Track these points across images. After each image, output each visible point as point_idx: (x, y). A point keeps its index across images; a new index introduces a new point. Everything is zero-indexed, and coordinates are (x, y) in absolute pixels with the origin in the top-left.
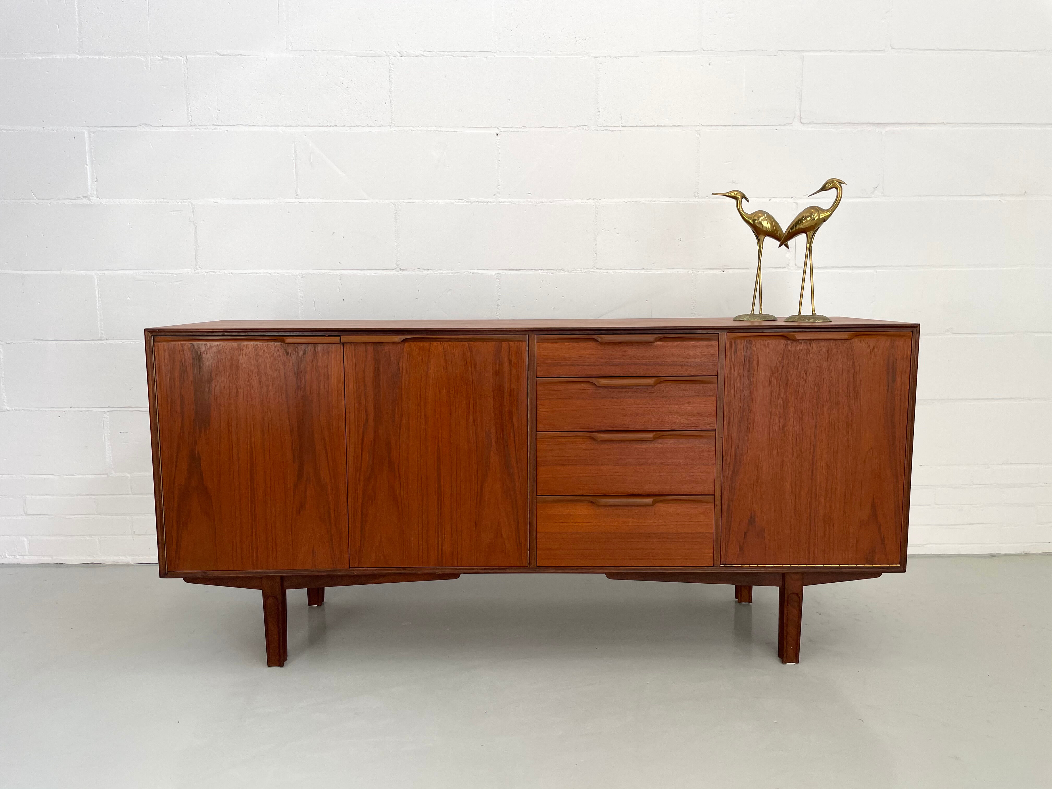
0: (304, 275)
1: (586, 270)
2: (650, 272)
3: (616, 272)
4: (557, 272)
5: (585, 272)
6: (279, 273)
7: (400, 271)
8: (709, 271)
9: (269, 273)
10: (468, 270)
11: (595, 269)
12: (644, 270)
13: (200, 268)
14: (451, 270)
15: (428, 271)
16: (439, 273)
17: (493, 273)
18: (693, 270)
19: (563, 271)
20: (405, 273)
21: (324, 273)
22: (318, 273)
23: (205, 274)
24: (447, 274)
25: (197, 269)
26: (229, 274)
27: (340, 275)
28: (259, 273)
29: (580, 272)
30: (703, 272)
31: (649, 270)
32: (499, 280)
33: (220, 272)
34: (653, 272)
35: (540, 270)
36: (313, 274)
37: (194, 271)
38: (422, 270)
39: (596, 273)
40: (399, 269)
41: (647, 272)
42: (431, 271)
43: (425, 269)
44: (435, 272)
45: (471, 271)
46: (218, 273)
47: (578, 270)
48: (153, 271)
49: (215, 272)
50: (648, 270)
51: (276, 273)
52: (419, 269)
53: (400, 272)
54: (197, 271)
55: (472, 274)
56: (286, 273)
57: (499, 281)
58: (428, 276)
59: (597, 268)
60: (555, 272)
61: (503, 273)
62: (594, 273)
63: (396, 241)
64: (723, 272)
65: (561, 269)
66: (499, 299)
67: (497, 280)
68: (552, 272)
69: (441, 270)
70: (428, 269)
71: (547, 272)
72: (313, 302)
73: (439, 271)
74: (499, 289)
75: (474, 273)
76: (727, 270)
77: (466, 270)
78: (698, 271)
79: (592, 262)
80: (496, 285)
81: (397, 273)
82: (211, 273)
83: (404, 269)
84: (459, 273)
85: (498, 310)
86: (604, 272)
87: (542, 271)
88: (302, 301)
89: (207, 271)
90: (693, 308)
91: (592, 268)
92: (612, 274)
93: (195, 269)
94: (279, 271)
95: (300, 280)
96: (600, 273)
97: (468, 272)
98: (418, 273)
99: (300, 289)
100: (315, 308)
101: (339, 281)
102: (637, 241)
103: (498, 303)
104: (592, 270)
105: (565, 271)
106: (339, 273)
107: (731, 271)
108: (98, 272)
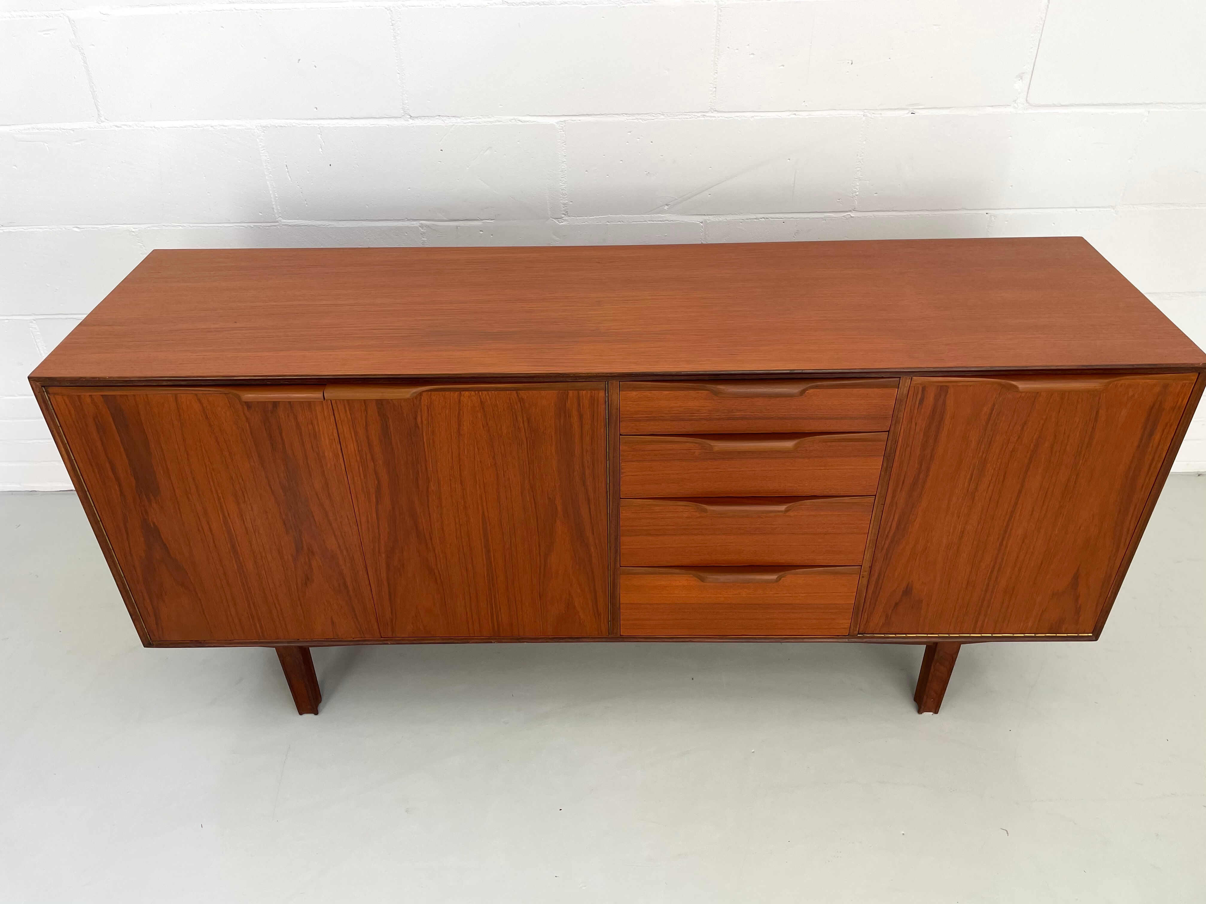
0: (265, 129)
1: (699, 115)
2: (798, 115)
3: (744, 116)
4: (653, 118)
5: (696, 117)
6: (226, 126)
7: (409, 120)
8: (889, 113)
9: (211, 126)
10: (516, 117)
11: (712, 112)
12: (788, 113)
13: (105, 120)
14: (490, 117)
15: (454, 120)
16: (471, 122)
17: (553, 121)
18: (865, 111)
19: (662, 117)
20: (418, 122)
21: (294, 125)
22: (286, 126)
23: (116, 129)
24: (483, 124)
25: (102, 122)
26: (152, 128)
27: (319, 128)
28: (196, 126)
29: (688, 117)
30: (881, 114)
31: (796, 113)
32: (563, 131)
33: (137, 126)
34: (804, 114)
35: (626, 114)
36: (278, 126)
37: (97, 124)
38: (445, 118)
39: (714, 119)
40: (409, 117)
41: (793, 116)
42: (459, 120)
43: (448, 117)
44: (465, 121)
45: (520, 118)
46: (136, 128)
47: (686, 115)
49: (130, 126)
50: (794, 113)
51: (221, 125)
52: (439, 116)
53: (411, 121)
54: (102, 124)
55: (521, 123)
56: (238, 125)
57: (563, 133)
58: (454, 127)
59: (716, 111)
60: (650, 117)
61: (570, 121)
62: (711, 119)
63: (398, 72)
64: (912, 113)
65: (660, 114)
66: (565, 161)
67: (561, 132)
68: (646, 118)
69: (473, 117)
70: (454, 117)
71: (638, 117)
72: (287, 169)
73: (470, 119)
74: (565, 145)
75: (525, 122)
76: (918, 111)
77: (512, 117)
78: (873, 113)
79: (710, 100)
80: (559, 140)
81: (406, 123)
82: (124, 127)
83: (417, 117)
84: (501, 121)
85: (563, 178)
86: (726, 118)
87: (630, 116)
88: (269, 168)
89: (118, 124)
90: (858, 171)
91: (708, 111)
92: (739, 119)
93: (100, 122)
94: (227, 122)
95: (259, 136)
96: (721, 118)
97: (515, 120)
98: (438, 122)
99: (262, 150)
100: (291, 178)
101: (319, 136)
102: (782, 66)
103: (563, 167)
104: (707, 114)
105: (666, 116)
106: (319, 125)
107: (923, 112)
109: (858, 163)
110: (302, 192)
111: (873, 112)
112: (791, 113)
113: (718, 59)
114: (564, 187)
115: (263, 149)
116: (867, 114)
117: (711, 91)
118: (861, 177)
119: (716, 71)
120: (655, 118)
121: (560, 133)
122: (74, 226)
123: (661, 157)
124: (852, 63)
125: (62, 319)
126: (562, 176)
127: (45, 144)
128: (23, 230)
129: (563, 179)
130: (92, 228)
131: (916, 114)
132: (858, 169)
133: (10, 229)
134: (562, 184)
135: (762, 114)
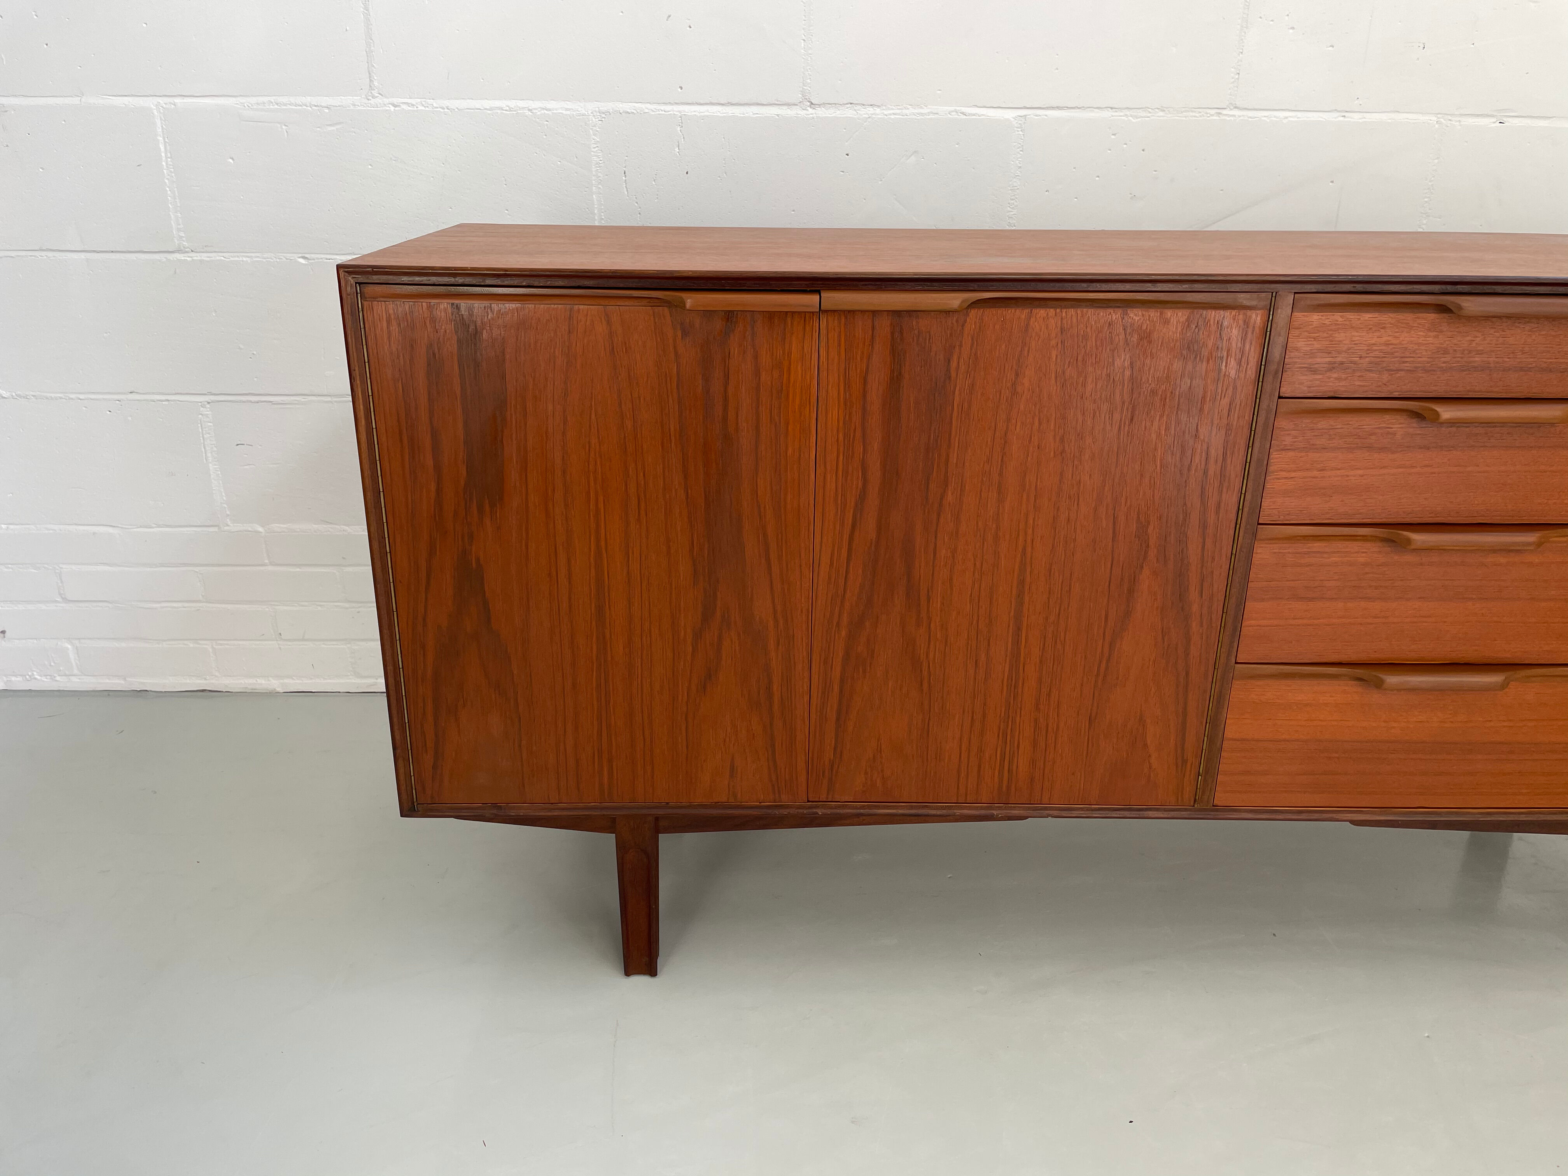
0: (604, 116)
1: (1213, 112)
2: (1348, 117)
3: (1275, 117)
4: (1149, 115)
5: (1209, 115)
6: (550, 110)
7: (809, 108)
8: (1471, 121)
9: (529, 110)
10: (958, 108)
11: (1231, 109)
12: (1336, 114)
13: (379, 94)
14: (921, 108)
15: (871, 110)
16: (894, 114)
17: (1010, 115)
18: (1439, 116)
19: (1161, 114)
20: (821, 112)
21: (646, 111)
22: (635, 112)
23: (392, 108)
24: (911, 117)
25: (374, 97)
26: (443, 109)
27: (681, 117)
28: (508, 108)
29: (1197, 115)
30: (1460, 121)
31: (1346, 114)
32: (1021, 131)
33: (423, 105)
34: (1356, 117)
35: (1112, 108)
36: (624, 112)
37: (367, 101)
38: (859, 107)
39: (1232, 118)
40: (809, 104)
41: (1342, 119)
42: (878, 111)
43: (863, 105)
44: (886, 112)
45: (964, 109)
46: (421, 108)
47: (1195, 112)
48: (281, 99)
49: (413, 105)
50: (1344, 114)
51: (543, 109)
52: (852, 103)
53: (810, 110)
54: (373, 101)
55: (965, 117)
56: (567, 110)
57: (1021, 133)
58: (870, 120)
59: (1236, 107)
60: (1144, 114)
61: (1032, 116)
62: (1228, 119)
63: (804, 38)
64: (1500, 123)
65: (1158, 109)
66: (1018, 176)
67: (1018, 131)
68: (1139, 114)
69: (898, 107)
70: (871, 105)
71: (1128, 113)
72: (624, 178)
73: (893, 109)
74: (1021, 151)
75: (970, 115)
76: (1510, 119)
77: (952, 108)
78: (1450, 120)
79: (1230, 91)
80: (1015, 144)
81: (803, 113)
82: (404, 107)
83: (819, 105)
84: (937, 113)
85: (1013, 200)
86: (1251, 118)
87: (1116, 112)
88: (599, 174)
89: (395, 101)
90: (1426, 202)
91: (1226, 107)
92: (1268, 120)
93: (370, 98)
94: (552, 105)
95: (595, 126)
96: (1242, 118)
97: (956, 112)
98: (849, 113)
99: (595, 148)
100: (627, 191)
101: (679, 129)
102: (1330, 46)
103: (1015, 184)
104: (1224, 112)
105: (1168, 112)
106: (680, 112)
107: (1516, 121)
108: (161, 100)
109: (1426, 191)
110: (640, 213)
111: (1450, 118)
112: (1338, 114)
113: (1245, 33)
114: (1013, 213)
115: (595, 146)
116: (1442, 120)
117: (1233, 78)
118: (1430, 211)
119: (1241, 51)
120: (1152, 114)
121: (1017, 133)
122: (300, 255)
123: (1154, 172)
124: (1424, 48)
125: (251, 402)
126: (1012, 198)
127: (284, 127)
128: (222, 258)
129: (1012, 202)
130: (327, 259)
131: (1506, 124)
132: (1426, 200)
133: (204, 257)
134: (1011, 210)
135: (1299, 114)
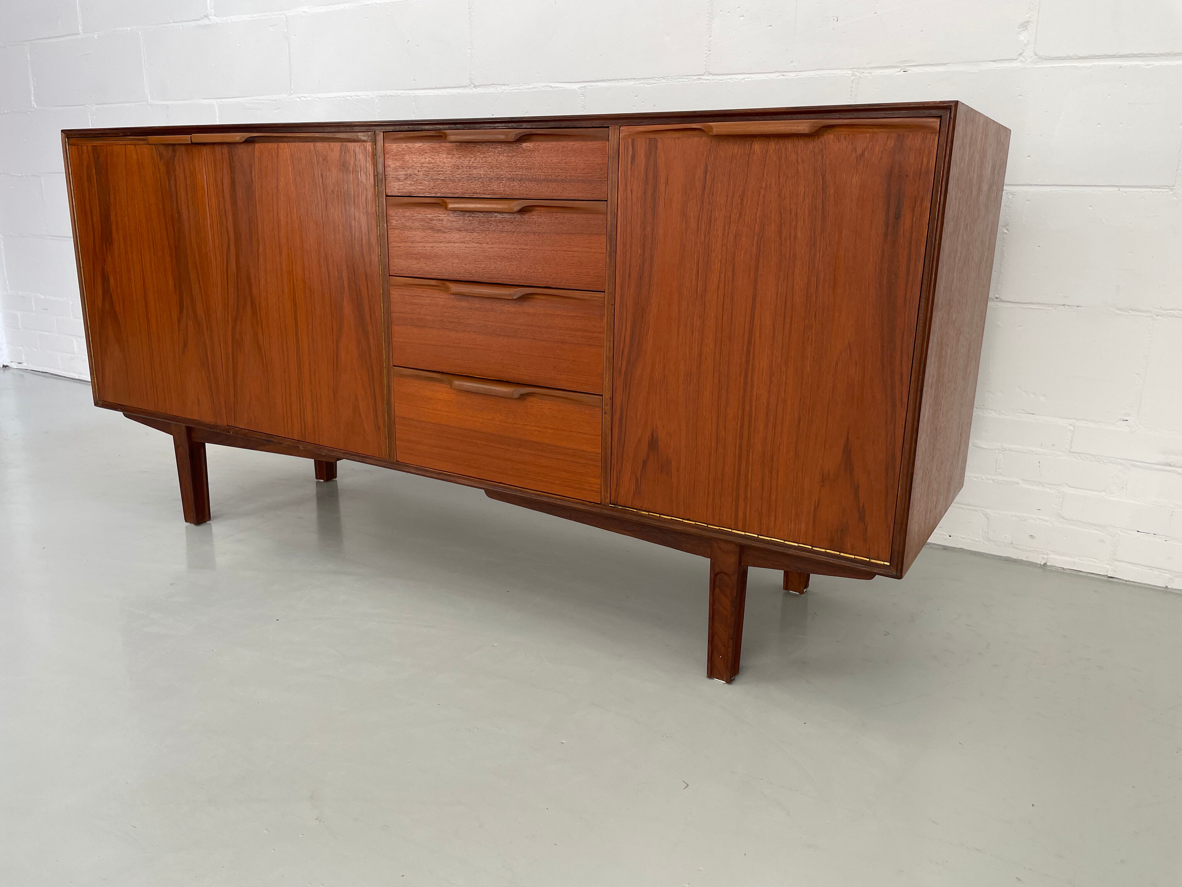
0: (381, 98)
1: (695, 78)
2: (787, 76)
3: (736, 79)
4: (656, 82)
5: (693, 80)
6: (359, 96)
7: (474, 88)
8: (879, 72)
9: (350, 97)
10: (548, 84)
11: (707, 75)
12: (777, 74)
13: (294, 92)
14: (529, 85)
15: (503, 88)
16: (515, 89)
17: (576, 86)
18: (854, 70)
19: (664, 81)
20: (480, 90)
21: (399, 94)
22: (394, 95)
23: (298, 99)
24: (524, 91)
25: (292, 94)
26: (317, 98)
27: (414, 97)
29: (686, 80)
30: (871, 73)
31: (785, 74)
32: (583, 96)
34: (792, 75)
35: (634, 79)
36: (389, 95)
37: (290, 96)
38: (497, 86)
39: (708, 81)
40: (473, 86)
41: (783, 77)
42: (507, 87)
43: (500, 85)
44: (511, 88)
45: (551, 84)
46: (309, 98)
47: (684, 78)
48: (259, 98)
50: (783, 74)
52: (494, 84)
53: (474, 90)
54: (292, 96)
55: (552, 89)
56: (366, 96)
57: (583, 98)
58: (503, 93)
59: (710, 74)
60: (653, 82)
61: (589, 87)
62: (706, 82)
63: (470, 47)
64: (904, 71)
65: (662, 78)
67: (581, 97)
68: (650, 82)
69: (517, 85)
70: (504, 85)
71: (644, 82)
73: (515, 86)
74: (584, 109)
75: (555, 87)
76: (912, 68)
77: (545, 84)
78: (863, 73)
79: (705, 63)
81: (471, 91)
82: (303, 98)
83: (478, 86)
84: (537, 88)
86: (720, 80)
87: (637, 81)
89: (300, 95)
91: (703, 74)
92: (731, 81)
93: (290, 94)
94: (359, 93)
95: (377, 104)
96: (714, 81)
97: (547, 86)
98: (492, 90)
99: (378, 116)
101: (413, 103)
102: (770, 26)
104: (702, 77)
105: (667, 80)
106: (414, 94)
107: (916, 70)
108: (218, 100)
111: (862, 71)
112: (780, 74)
113: (712, 22)
116: (856, 73)
117: (706, 54)
119: (710, 35)
120: (658, 81)
121: (580, 97)
124: (838, 20)
131: (908, 72)
135: (752, 76)
